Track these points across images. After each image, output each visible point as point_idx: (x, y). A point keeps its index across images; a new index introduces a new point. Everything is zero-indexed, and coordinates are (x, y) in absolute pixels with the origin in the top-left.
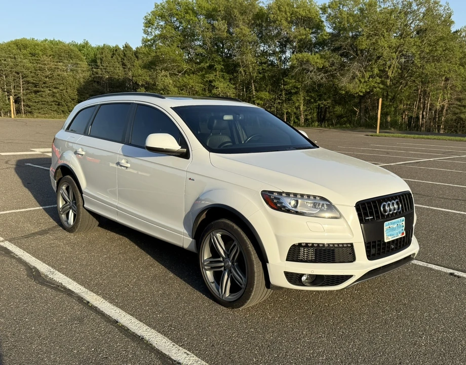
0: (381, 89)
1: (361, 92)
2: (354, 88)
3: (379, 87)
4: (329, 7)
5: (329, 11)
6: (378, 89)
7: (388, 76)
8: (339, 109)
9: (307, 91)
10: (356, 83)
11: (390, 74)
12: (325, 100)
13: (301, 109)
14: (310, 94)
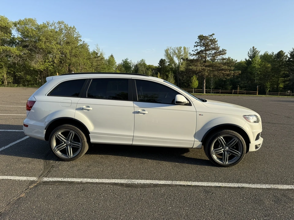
0: (52, 68)
1: (42, 69)
2: (38, 67)
3: (51, 67)
4: (18, 23)
5: (18, 26)
6: (51, 68)
7: (54, 62)
8: (28, 77)
9: (8, 68)
10: (38, 64)
11: (55, 61)
12: (20, 72)
13: (5, 77)
14: (10, 69)
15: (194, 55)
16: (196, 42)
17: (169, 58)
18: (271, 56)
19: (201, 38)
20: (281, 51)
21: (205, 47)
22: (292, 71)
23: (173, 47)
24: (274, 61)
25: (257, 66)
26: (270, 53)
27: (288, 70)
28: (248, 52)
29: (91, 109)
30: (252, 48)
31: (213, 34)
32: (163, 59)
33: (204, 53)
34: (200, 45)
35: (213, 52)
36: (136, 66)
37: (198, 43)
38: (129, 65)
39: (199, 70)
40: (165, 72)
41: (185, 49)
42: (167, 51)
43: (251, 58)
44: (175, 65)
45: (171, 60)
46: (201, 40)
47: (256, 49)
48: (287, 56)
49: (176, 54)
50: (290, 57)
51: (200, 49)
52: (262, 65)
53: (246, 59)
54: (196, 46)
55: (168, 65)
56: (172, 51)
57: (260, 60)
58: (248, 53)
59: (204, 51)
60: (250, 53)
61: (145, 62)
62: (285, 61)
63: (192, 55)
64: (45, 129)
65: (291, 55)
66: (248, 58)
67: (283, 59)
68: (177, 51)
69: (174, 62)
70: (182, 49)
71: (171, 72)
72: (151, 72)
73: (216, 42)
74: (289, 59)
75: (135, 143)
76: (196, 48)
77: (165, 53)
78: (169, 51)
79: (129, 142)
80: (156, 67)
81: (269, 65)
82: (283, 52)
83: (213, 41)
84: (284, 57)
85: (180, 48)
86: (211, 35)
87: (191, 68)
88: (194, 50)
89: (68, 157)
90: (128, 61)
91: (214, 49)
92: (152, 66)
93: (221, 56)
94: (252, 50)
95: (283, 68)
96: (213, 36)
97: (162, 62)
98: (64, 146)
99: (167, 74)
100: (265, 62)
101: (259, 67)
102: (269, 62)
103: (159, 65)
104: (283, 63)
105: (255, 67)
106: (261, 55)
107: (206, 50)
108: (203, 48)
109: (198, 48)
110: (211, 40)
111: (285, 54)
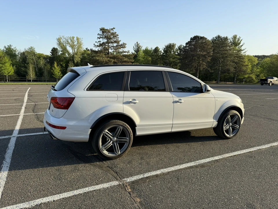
15: (98, 46)
16: (99, 34)
17: (62, 47)
18: (150, 51)
19: (103, 30)
20: (157, 47)
21: (107, 40)
22: (165, 63)
23: (65, 36)
24: (153, 55)
25: (141, 59)
26: (149, 48)
27: (163, 62)
28: (134, 46)
29: (137, 101)
30: (136, 43)
31: (114, 28)
32: (55, 48)
33: (107, 45)
34: (102, 38)
35: (115, 45)
36: (23, 54)
37: (100, 35)
38: (14, 52)
39: (106, 61)
40: (59, 61)
41: (78, 39)
42: (59, 40)
43: (136, 52)
44: (69, 54)
45: (65, 50)
46: (103, 32)
47: (139, 44)
48: (161, 51)
49: (69, 43)
50: (163, 52)
51: (103, 41)
52: (145, 58)
53: (132, 53)
54: (99, 38)
55: (61, 54)
56: (64, 40)
57: (143, 54)
58: (134, 48)
59: (106, 43)
60: (135, 48)
61: (35, 50)
62: (160, 55)
63: (96, 46)
64: (90, 129)
65: (164, 51)
66: (133, 52)
67: (159, 54)
68: (70, 41)
69: (68, 52)
70: (75, 39)
71: (71, 62)
72: (43, 61)
73: (117, 35)
74: (163, 54)
75: (174, 130)
76: (99, 40)
77: (57, 42)
78: (61, 40)
79: (169, 130)
80: (47, 56)
81: (150, 59)
82: (158, 48)
83: (115, 35)
84: (159, 52)
85: (73, 38)
86: (112, 28)
87: (98, 59)
88: (97, 42)
89: (116, 154)
90: (12, 47)
91: (115, 42)
92: (42, 54)
93: (122, 49)
94: (136, 45)
95: (159, 61)
96: (114, 30)
97: (54, 50)
98: (111, 144)
99: (62, 63)
100: (147, 56)
101: (143, 60)
102: (150, 56)
103: (51, 54)
104: (159, 57)
105: (140, 59)
106: (143, 50)
107: (108, 43)
108: (105, 41)
109: (101, 39)
110: (113, 34)
111: (160, 50)
